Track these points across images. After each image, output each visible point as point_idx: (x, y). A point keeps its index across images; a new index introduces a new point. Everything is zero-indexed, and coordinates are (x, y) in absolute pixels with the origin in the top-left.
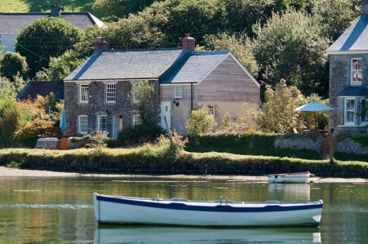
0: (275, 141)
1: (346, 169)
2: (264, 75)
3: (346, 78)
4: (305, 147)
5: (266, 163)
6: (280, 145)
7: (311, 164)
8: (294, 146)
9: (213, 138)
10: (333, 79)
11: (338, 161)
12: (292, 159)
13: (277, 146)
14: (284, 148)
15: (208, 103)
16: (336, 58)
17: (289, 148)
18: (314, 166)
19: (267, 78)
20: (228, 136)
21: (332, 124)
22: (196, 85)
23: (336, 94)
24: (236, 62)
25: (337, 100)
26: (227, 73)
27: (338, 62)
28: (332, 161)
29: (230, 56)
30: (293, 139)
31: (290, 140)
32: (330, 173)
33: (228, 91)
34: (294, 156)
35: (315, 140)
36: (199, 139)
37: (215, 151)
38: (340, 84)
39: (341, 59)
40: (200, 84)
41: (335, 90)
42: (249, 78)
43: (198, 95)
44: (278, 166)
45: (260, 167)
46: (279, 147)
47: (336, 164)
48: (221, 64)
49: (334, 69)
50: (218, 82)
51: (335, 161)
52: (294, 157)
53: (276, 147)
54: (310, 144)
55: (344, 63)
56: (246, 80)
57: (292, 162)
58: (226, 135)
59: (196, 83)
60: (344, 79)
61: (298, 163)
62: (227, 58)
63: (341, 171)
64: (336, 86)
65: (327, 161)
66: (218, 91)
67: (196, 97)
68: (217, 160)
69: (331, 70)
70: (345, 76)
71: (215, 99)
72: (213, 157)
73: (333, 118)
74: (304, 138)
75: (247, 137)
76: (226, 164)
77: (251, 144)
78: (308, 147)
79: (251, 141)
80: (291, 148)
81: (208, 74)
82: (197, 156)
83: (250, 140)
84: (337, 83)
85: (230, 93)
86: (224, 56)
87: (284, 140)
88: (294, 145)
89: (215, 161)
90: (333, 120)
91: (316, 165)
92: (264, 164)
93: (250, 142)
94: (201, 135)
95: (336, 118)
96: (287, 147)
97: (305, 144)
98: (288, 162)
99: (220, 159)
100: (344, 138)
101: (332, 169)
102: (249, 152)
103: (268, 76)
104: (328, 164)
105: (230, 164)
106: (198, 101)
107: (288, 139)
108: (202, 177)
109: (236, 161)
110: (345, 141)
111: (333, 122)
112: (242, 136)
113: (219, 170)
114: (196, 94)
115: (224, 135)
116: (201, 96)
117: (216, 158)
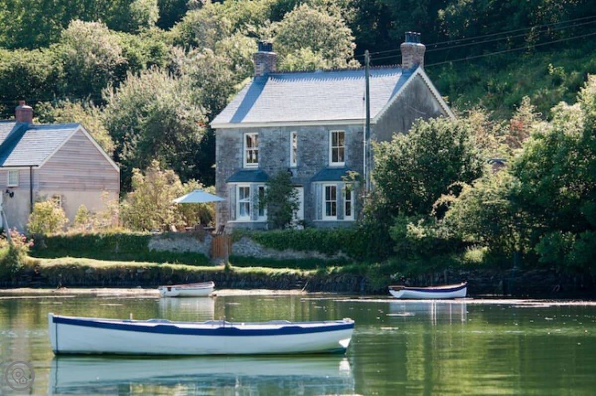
0: (148, 242)
1: (245, 277)
2: (121, 155)
3: (238, 159)
4: (189, 250)
5: (139, 271)
6: (155, 247)
7: (200, 272)
8: (175, 249)
9: (66, 239)
10: (221, 160)
11: (235, 268)
12: (175, 266)
13: (152, 248)
14: (161, 251)
15: (51, 193)
16: (224, 133)
17: (167, 252)
18: (203, 275)
19: (125, 159)
20: (86, 236)
21: (220, 219)
22: (37, 170)
23: (225, 180)
24: (89, 139)
25: (226, 187)
26: (77, 153)
27: (227, 138)
28: (227, 268)
29: (80, 131)
30: (173, 239)
31: (169, 240)
32: (224, 283)
33: (79, 176)
34: (177, 261)
35: (202, 241)
36: (45, 241)
37: (70, 256)
38: (231, 166)
39: (231, 134)
40: (42, 167)
41: (223, 174)
42: (106, 159)
43: (40, 182)
44: (156, 275)
45: (132, 277)
46: (154, 250)
47: (232, 271)
48: (69, 141)
49: (222, 148)
50: (65, 165)
51: (231, 267)
52: (177, 264)
53: (150, 250)
54: (195, 246)
55: (235, 139)
56: (102, 162)
57: (175, 270)
58: (83, 235)
59: (37, 166)
60: (235, 161)
61: (183, 271)
62: (76, 133)
63: (240, 281)
64: (225, 169)
65: (221, 267)
66: (66, 177)
67: (36, 185)
68: (74, 268)
69: (217, 149)
70: (236, 157)
71: (62, 187)
72: (68, 265)
73: (222, 211)
74: (188, 238)
75: (111, 237)
76: (85, 274)
77: (117, 247)
78: (193, 250)
79: (117, 242)
80: (171, 251)
81: (51, 155)
82: (46, 263)
83: (115, 241)
84: (226, 166)
85: (82, 179)
86: (73, 131)
87: (161, 240)
88: (174, 246)
89: (71, 269)
90: (221, 214)
91: (206, 273)
92: (136, 272)
93: (115, 244)
94: (49, 235)
95: (225, 211)
96: (165, 250)
97: (189, 246)
98: (168, 270)
99: (78, 267)
100: (241, 237)
101: (228, 278)
102: (114, 257)
103: (126, 156)
104: (222, 272)
105: (91, 274)
106: (39, 190)
107: (166, 240)
108: (55, 291)
109: (99, 270)
110: (241, 241)
111: (221, 217)
112: (105, 236)
113: (77, 281)
114: (36, 182)
115: (81, 234)
116: (44, 183)
117: (73, 266)
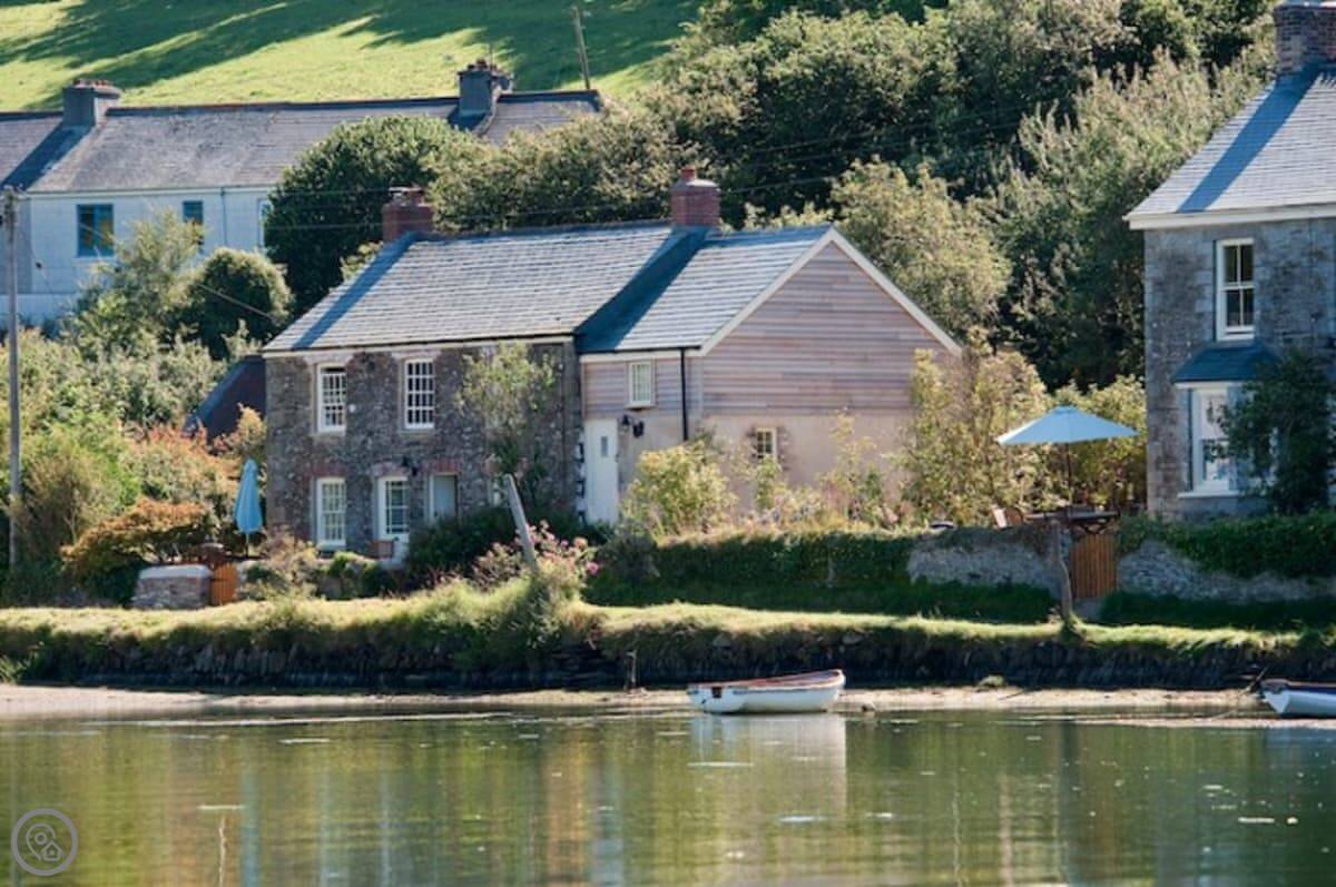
0: (908, 557)
1: (1114, 655)
2: (1017, 308)
3: (1200, 315)
4: (1009, 579)
5: (847, 640)
6: (926, 573)
7: (997, 640)
8: (973, 576)
9: (703, 552)
10: (1158, 321)
11: (1091, 628)
13: (917, 575)
14: (939, 582)
15: (746, 423)
16: (1165, 243)
17: (956, 583)
18: (1009, 649)
19: (1030, 317)
20: (752, 543)
21: (1158, 487)
22: (697, 358)
23: (1168, 376)
24: (860, 269)
25: (1171, 397)
26: (825, 309)
27: (1173, 257)
28: (1067, 631)
29: (833, 246)
30: (970, 550)
31: (958, 552)
32: (1061, 672)
33: (828, 374)
35: (1041, 552)
36: (655, 557)
37: (682, 601)
38: (1182, 336)
39: (1185, 245)
40: (712, 351)
41: (1164, 360)
43: (706, 394)
45: (830, 656)
46: (922, 580)
47: (1079, 637)
48: (795, 275)
49: (1159, 284)
50: (785, 343)
51: (1080, 626)
53: (913, 580)
54: (1021, 567)
55: (1193, 259)
58: (745, 541)
59: (699, 348)
60: (1194, 320)
61: (954, 639)
62: (820, 253)
63: (1100, 665)
64: (1169, 347)
65: (1052, 627)
66: (787, 377)
67: (697, 401)
68: (682, 632)
69: (1149, 287)
70: (1198, 309)
71: (777, 406)
72: (668, 625)
74: (1006, 545)
75: (814, 546)
76: (712, 649)
77: (831, 571)
78: (1018, 578)
79: (830, 560)
80: (965, 581)
81: (741, 318)
82: (619, 618)
83: (826, 554)
84: (1171, 336)
85: (840, 382)
86: (811, 246)
87: (937, 552)
88: (971, 569)
89: (674, 637)
91: (1014, 645)
93: (826, 563)
94: (663, 541)
95: (1174, 465)
96: (950, 578)
97: (1007, 566)
99: (690, 629)
100: (1141, 540)
101: (1070, 658)
102: (820, 600)
103: (1032, 311)
104: (1055, 640)
105: (727, 648)
106: (707, 416)
107: (953, 549)
108: (613, 698)
109: (745, 638)
110: (1142, 551)
111: (1163, 482)
112: (797, 543)
113: (690, 669)
114: (697, 392)
115: (740, 538)
116: (718, 397)
117: (679, 627)
